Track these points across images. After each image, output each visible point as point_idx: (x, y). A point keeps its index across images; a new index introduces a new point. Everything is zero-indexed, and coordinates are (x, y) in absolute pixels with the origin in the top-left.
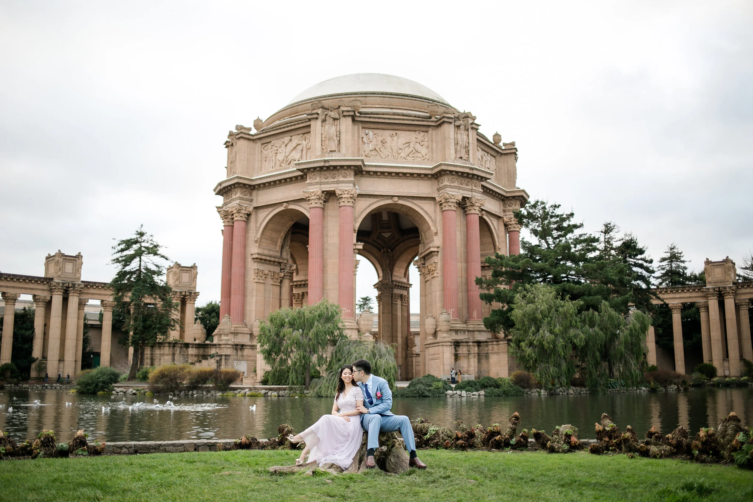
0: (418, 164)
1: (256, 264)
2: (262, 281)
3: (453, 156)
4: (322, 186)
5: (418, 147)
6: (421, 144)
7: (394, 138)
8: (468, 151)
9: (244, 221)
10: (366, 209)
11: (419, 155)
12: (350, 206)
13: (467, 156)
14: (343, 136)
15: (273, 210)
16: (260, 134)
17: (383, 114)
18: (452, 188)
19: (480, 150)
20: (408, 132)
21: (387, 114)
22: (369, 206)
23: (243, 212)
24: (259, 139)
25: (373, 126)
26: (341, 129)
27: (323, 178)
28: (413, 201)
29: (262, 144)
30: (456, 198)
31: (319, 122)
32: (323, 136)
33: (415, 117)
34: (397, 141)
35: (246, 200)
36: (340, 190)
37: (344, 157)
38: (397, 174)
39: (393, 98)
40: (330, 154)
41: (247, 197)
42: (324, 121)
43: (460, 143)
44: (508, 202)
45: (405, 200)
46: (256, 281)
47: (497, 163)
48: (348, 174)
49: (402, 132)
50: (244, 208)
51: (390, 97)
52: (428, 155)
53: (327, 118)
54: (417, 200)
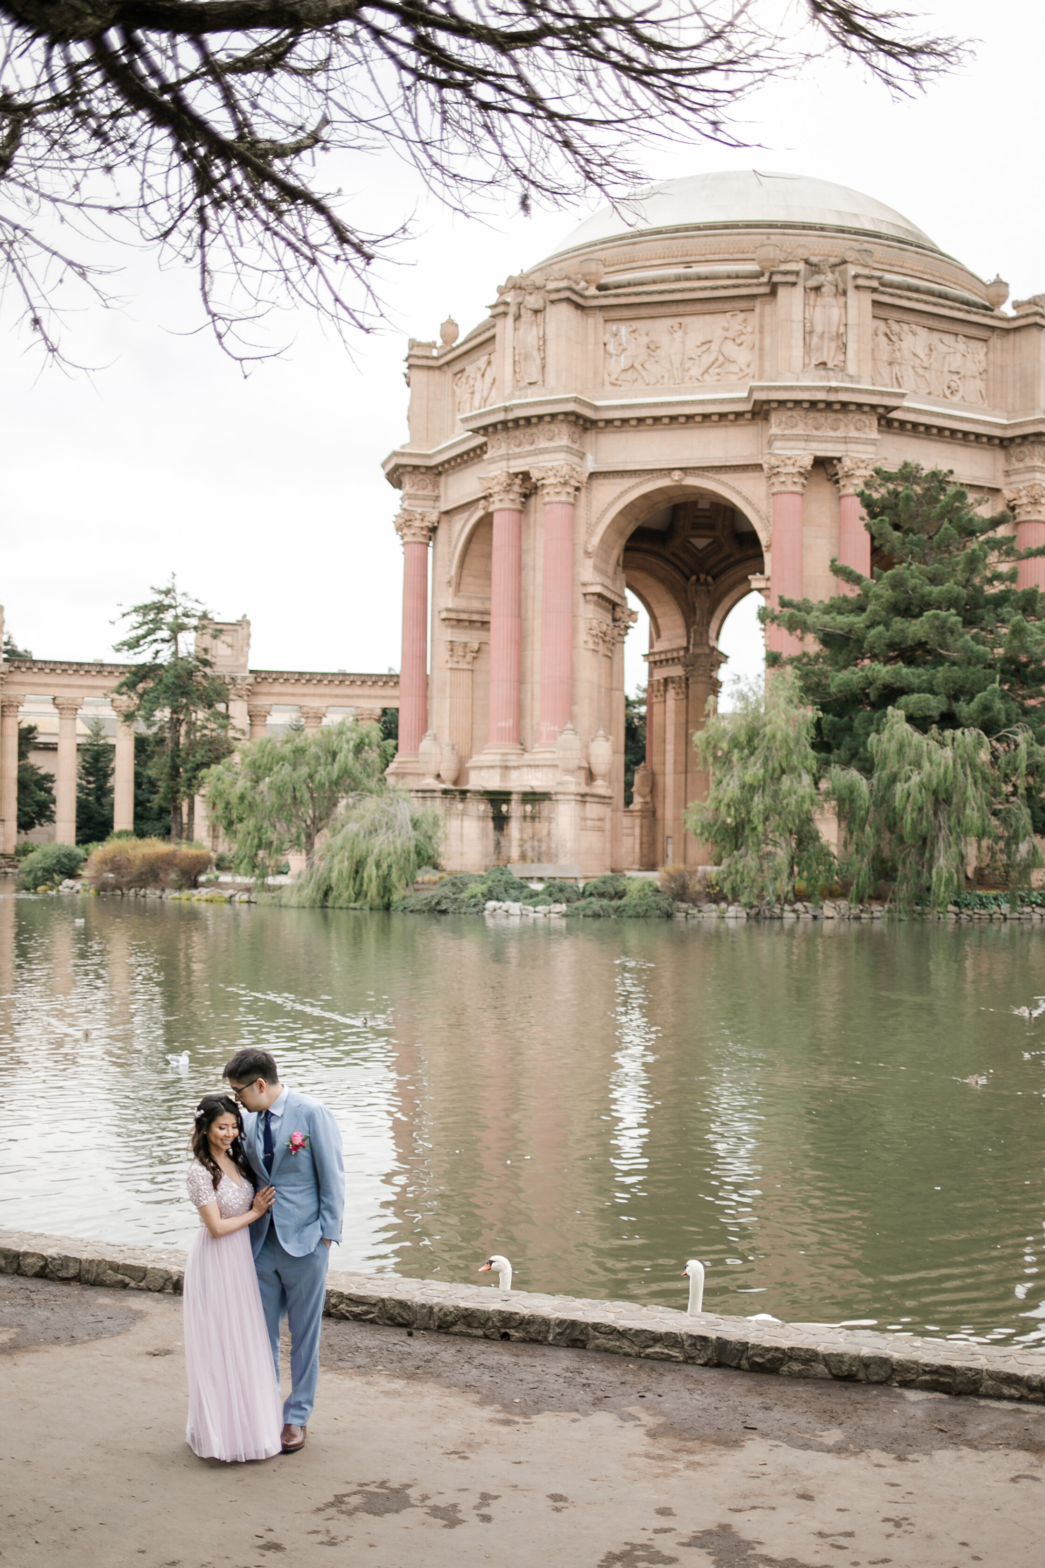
0: (727, 391)
1: (449, 631)
2: (465, 666)
3: (798, 364)
4: (512, 463)
5: (730, 349)
6: (738, 341)
7: (676, 335)
8: (845, 345)
9: (421, 543)
10: (613, 503)
11: (734, 368)
12: (560, 502)
13: (842, 358)
14: (551, 347)
15: (470, 516)
16: (446, 354)
17: (654, 282)
18: (789, 440)
19: (919, 330)
20: (708, 318)
21: (663, 281)
22: (619, 497)
23: (417, 523)
24: (448, 363)
25: (626, 313)
26: (547, 332)
27: (512, 446)
28: (717, 477)
29: (455, 374)
30: (798, 464)
31: (510, 319)
32: (517, 352)
33: (729, 277)
34: (683, 342)
35: (425, 498)
36: (539, 469)
37: (551, 394)
38: (673, 419)
39: (693, 237)
40: (529, 391)
41: (427, 492)
42: (518, 318)
43: (819, 329)
44: (1015, 451)
45: (698, 476)
46: (449, 665)
47: (991, 355)
48: (556, 431)
49: (694, 318)
50: (418, 516)
51: (687, 237)
52: (752, 366)
53: (523, 310)
54: (726, 472)
